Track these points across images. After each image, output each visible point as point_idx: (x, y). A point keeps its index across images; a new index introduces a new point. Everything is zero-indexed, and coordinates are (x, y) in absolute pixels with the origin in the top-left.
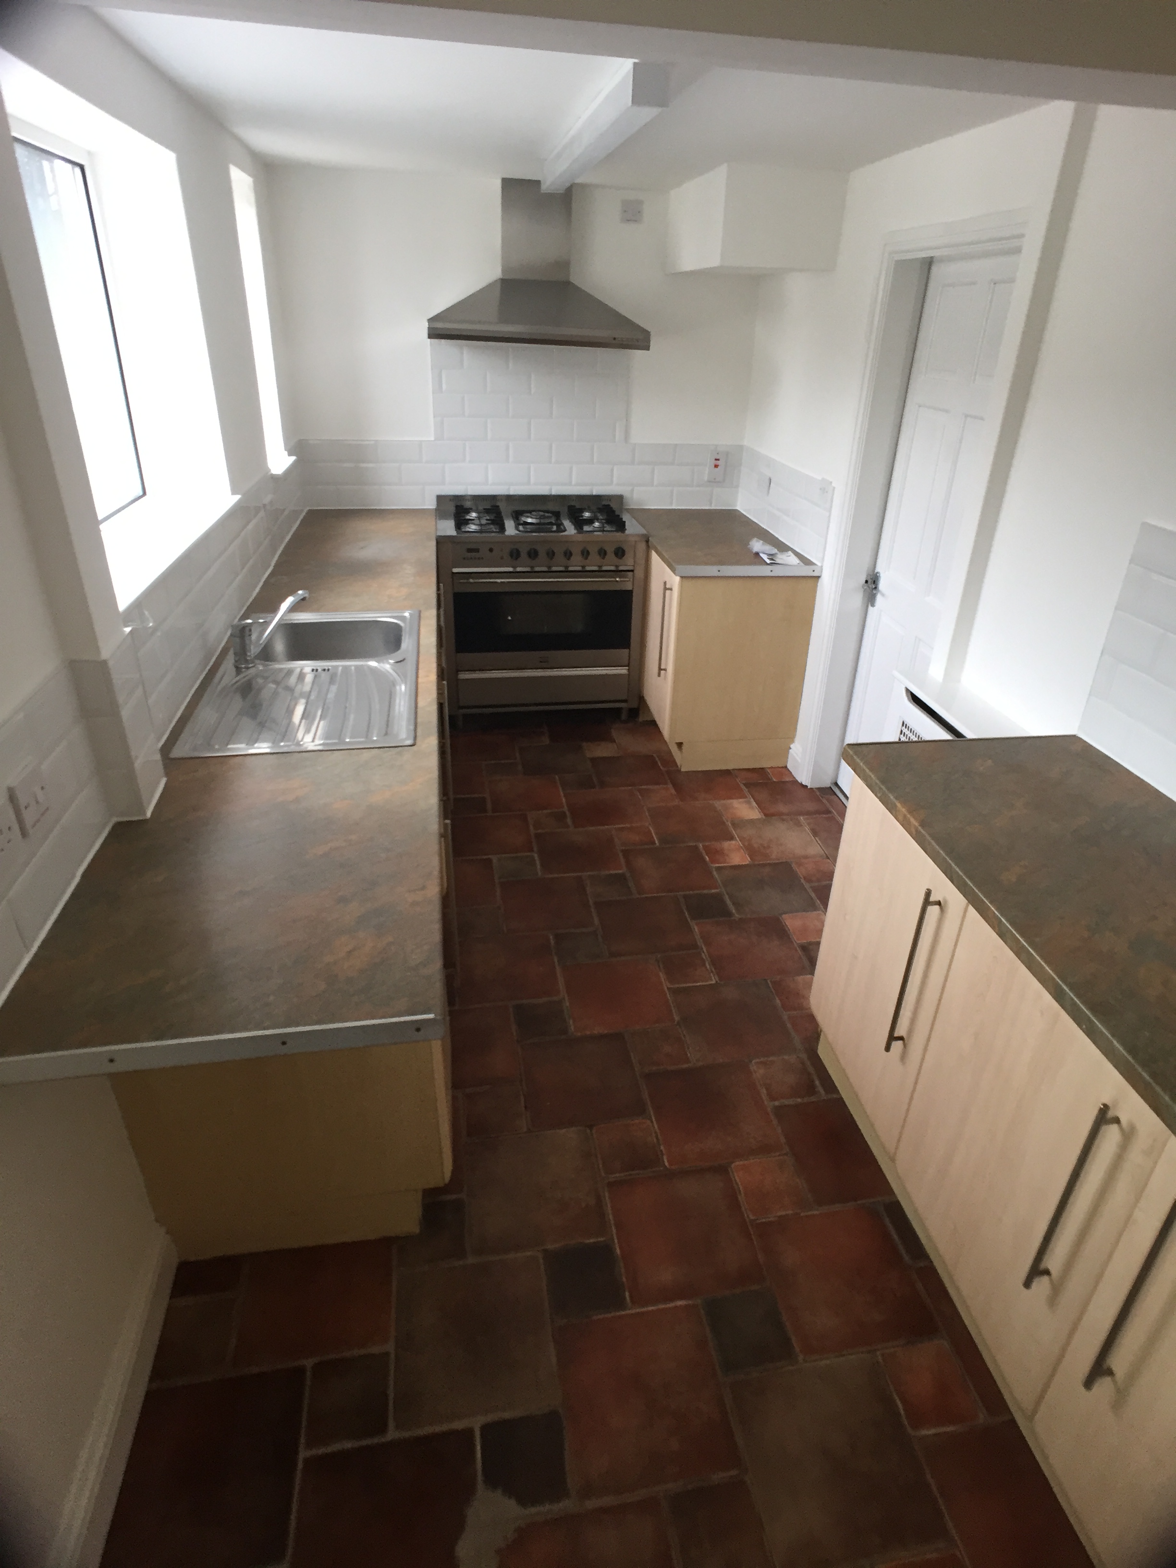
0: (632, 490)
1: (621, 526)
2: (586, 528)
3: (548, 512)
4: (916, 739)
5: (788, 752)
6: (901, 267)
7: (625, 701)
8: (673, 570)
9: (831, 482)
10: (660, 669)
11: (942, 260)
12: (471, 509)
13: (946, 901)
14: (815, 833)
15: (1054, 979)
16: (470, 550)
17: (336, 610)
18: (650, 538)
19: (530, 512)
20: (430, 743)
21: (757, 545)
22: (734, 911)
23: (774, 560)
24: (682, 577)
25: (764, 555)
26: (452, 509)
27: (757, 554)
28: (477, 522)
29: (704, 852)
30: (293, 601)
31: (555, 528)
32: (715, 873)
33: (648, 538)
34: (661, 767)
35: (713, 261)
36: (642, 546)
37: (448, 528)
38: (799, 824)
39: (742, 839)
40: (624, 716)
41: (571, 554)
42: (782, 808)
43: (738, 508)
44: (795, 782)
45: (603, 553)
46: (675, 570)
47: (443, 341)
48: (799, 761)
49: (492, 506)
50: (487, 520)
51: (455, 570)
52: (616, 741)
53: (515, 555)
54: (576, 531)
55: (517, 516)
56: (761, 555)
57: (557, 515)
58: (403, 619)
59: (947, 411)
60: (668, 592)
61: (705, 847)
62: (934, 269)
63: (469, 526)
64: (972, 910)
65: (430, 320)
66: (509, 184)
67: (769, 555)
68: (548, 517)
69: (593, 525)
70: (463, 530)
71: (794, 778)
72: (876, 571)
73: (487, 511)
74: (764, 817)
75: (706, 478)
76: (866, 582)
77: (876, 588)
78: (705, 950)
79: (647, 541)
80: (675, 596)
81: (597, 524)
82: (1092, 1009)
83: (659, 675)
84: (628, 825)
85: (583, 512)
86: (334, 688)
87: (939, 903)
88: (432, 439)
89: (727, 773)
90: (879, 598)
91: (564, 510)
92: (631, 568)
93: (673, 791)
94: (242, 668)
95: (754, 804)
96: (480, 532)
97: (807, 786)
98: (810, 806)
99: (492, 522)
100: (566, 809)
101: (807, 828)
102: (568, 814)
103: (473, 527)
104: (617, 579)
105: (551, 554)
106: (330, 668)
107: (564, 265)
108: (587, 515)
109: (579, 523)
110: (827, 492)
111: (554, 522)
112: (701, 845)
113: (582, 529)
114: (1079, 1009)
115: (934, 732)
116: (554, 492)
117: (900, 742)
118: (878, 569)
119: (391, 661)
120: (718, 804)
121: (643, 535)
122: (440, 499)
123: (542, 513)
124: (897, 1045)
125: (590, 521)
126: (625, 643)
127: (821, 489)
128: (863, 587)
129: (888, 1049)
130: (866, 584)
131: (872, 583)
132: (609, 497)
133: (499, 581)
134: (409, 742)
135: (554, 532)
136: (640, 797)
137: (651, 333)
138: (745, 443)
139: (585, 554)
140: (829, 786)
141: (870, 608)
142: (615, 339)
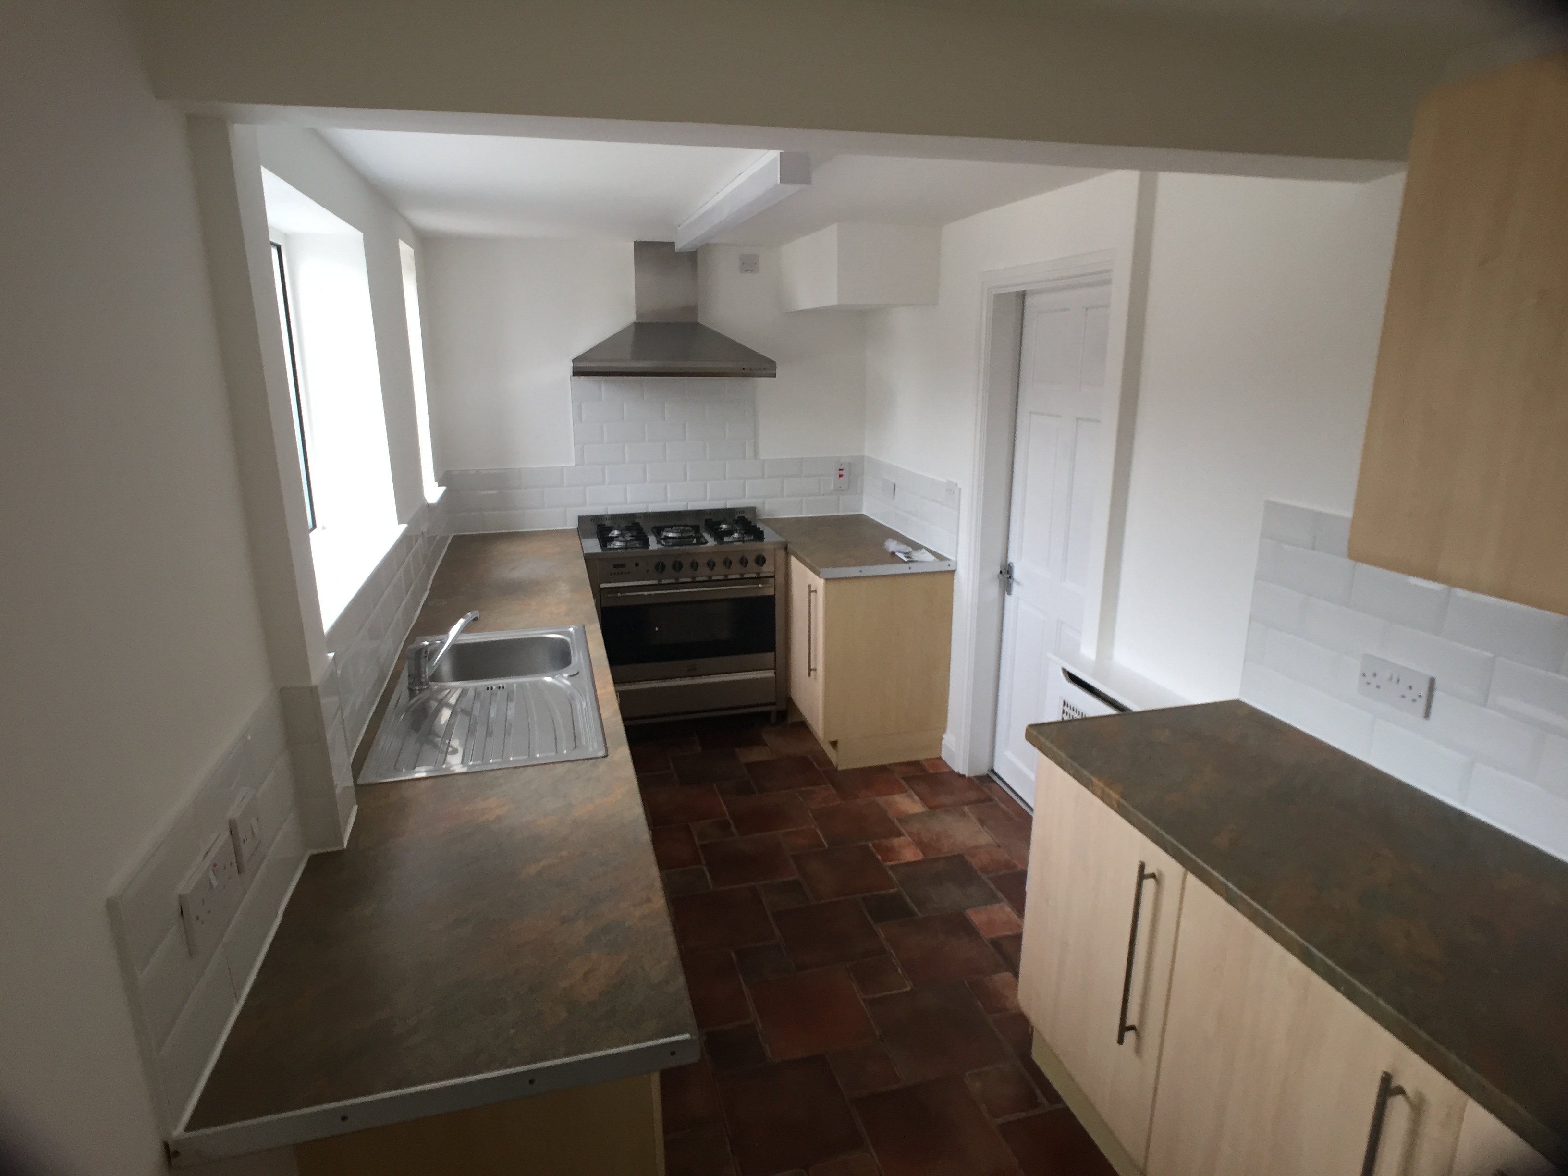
0: (764, 503)
1: (759, 536)
2: (726, 539)
3: (687, 526)
4: (1080, 717)
5: (941, 743)
6: (1000, 299)
7: (773, 704)
8: (818, 573)
9: (957, 484)
10: (810, 670)
11: (1034, 293)
12: (613, 527)
13: (1161, 874)
14: (982, 822)
15: (1298, 941)
16: (616, 566)
17: (501, 629)
18: (788, 546)
19: (671, 527)
20: (622, 753)
21: (892, 545)
22: (916, 910)
23: (911, 558)
24: (826, 580)
25: (900, 554)
26: (594, 528)
27: (893, 554)
28: (621, 538)
29: (874, 850)
30: (464, 623)
31: (695, 541)
32: (890, 872)
33: (787, 545)
34: (817, 768)
35: (831, 299)
36: (781, 554)
37: (593, 546)
38: (963, 814)
39: (911, 834)
40: (773, 719)
41: (714, 564)
42: (944, 799)
43: (865, 512)
44: (952, 772)
45: (744, 562)
46: (819, 573)
47: (582, 378)
48: (954, 750)
49: (632, 524)
50: (631, 536)
51: (603, 586)
52: (768, 744)
53: (660, 567)
54: (716, 543)
55: (658, 531)
56: (897, 554)
57: (696, 528)
58: (568, 634)
59: (1059, 416)
60: (812, 594)
61: (874, 845)
62: (1029, 301)
63: (614, 543)
64: (1191, 878)
65: (574, 361)
66: (640, 246)
67: (905, 554)
68: (688, 531)
69: (733, 536)
70: (608, 547)
71: (950, 768)
72: (1009, 562)
73: (628, 529)
74: (928, 810)
75: (832, 487)
76: (1001, 572)
77: (1010, 577)
78: (893, 953)
79: (786, 548)
80: (820, 598)
81: (736, 535)
82: (1346, 968)
83: (809, 675)
84: (794, 829)
85: (720, 525)
86: (512, 705)
87: (1153, 876)
88: (574, 465)
89: (883, 769)
90: (1015, 588)
91: (702, 524)
92: (772, 574)
93: (834, 791)
94: (415, 690)
95: (916, 797)
96: (626, 548)
97: (963, 776)
98: (972, 795)
99: (637, 538)
100: (728, 817)
101: (975, 820)
102: (731, 821)
103: (618, 544)
104: (760, 585)
105: (695, 566)
106: (504, 685)
107: (692, 309)
108: (724, 526)
109: (719, 536)
110: (953, 493)
111: (694, 535)
112: (871, 845)
113: (723, 540)
114: (1333, 970)
115: (1096, 708)
116: (690, 508)
117: (1063, 722)
118: (1011, 559)
119: (566, 675)
120: (881, 800)
121: (781, 543)
122: (581, 519)
123: (682, 528)
124: (1130, 1036)
125: (729, 533)
126: (770, 646)
127: (947, 490)
128: (998, 576)
129: (1120, 1041)
130: (1001, 575)
131: (1006, 573)
132: (742, 510)
133: (646, 593)
134: (601, 753)
135: (694, 544)
136: (801, 800)
137: (776, 362)
138: (866, 454)
139: (728, 563)
140: (986, 774)
141: (1007, 597)
142: (744, 369)
